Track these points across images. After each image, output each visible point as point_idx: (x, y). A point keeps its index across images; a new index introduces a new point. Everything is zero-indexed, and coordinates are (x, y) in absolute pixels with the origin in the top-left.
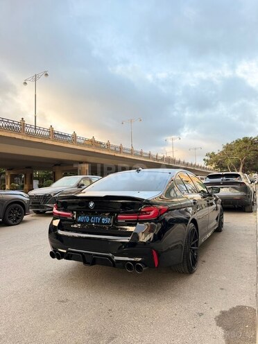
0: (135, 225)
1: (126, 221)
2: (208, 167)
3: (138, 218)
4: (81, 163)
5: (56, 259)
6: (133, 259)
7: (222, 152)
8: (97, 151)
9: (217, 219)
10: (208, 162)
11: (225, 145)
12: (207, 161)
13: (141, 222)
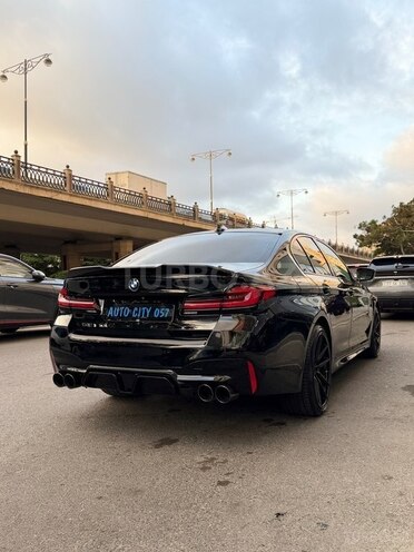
0: (215, 319)
1: (199, 313)
2: (361, 249)
3: (221, 307)
4: (119, 238)
5: (66, 388)
6: (211, 379)
7: (391, 220)
8: (151, 216)
9: (367, 332)
10: (362, 241)
11: (397, 206)
12: (361, 238)
13: (227, 313)
